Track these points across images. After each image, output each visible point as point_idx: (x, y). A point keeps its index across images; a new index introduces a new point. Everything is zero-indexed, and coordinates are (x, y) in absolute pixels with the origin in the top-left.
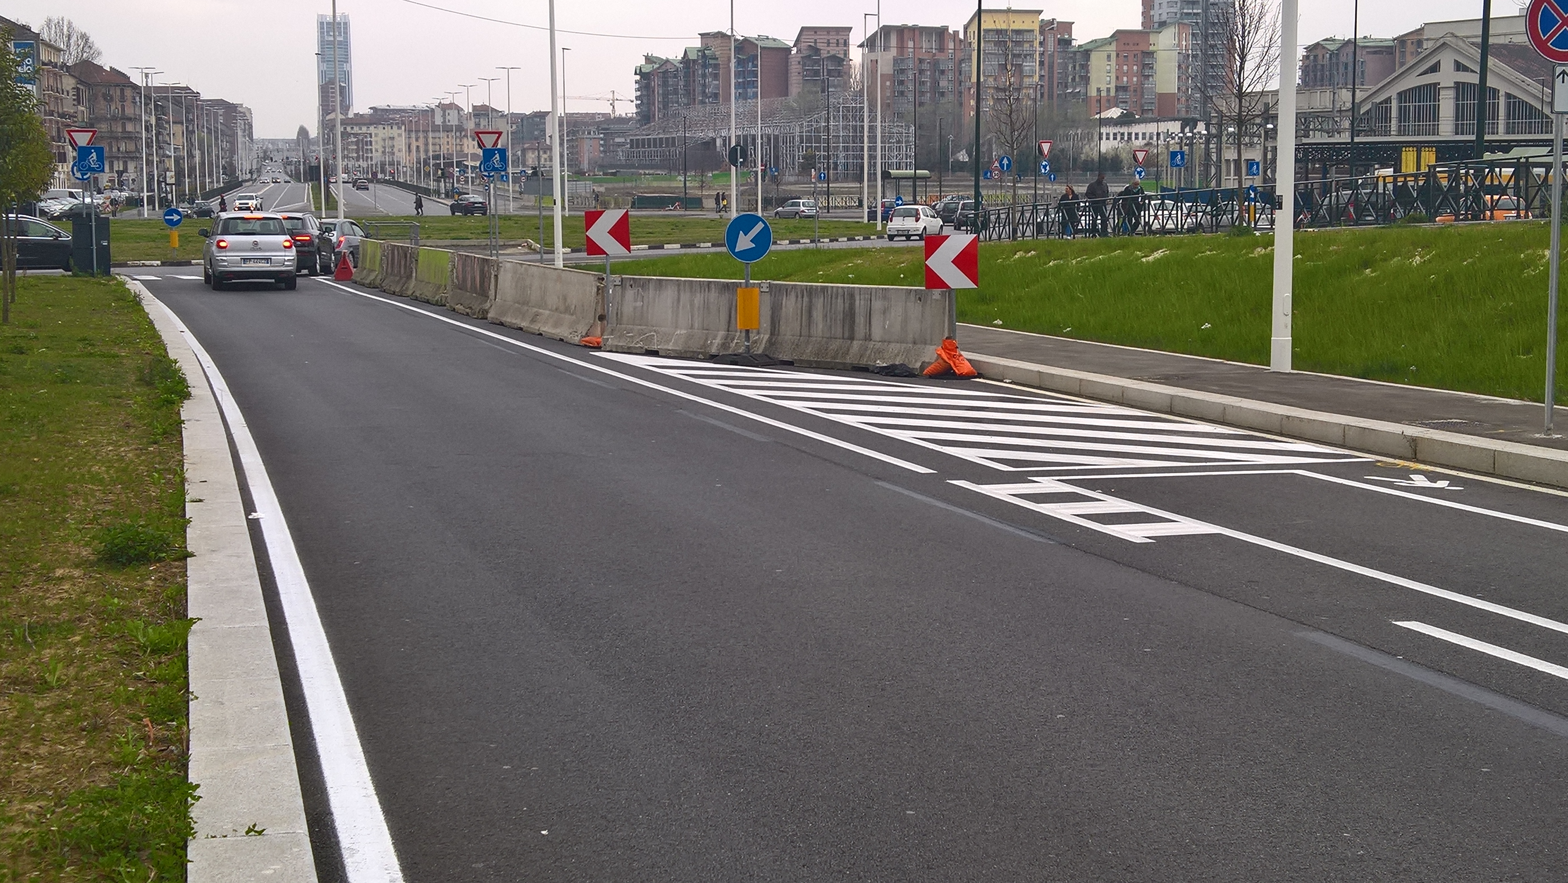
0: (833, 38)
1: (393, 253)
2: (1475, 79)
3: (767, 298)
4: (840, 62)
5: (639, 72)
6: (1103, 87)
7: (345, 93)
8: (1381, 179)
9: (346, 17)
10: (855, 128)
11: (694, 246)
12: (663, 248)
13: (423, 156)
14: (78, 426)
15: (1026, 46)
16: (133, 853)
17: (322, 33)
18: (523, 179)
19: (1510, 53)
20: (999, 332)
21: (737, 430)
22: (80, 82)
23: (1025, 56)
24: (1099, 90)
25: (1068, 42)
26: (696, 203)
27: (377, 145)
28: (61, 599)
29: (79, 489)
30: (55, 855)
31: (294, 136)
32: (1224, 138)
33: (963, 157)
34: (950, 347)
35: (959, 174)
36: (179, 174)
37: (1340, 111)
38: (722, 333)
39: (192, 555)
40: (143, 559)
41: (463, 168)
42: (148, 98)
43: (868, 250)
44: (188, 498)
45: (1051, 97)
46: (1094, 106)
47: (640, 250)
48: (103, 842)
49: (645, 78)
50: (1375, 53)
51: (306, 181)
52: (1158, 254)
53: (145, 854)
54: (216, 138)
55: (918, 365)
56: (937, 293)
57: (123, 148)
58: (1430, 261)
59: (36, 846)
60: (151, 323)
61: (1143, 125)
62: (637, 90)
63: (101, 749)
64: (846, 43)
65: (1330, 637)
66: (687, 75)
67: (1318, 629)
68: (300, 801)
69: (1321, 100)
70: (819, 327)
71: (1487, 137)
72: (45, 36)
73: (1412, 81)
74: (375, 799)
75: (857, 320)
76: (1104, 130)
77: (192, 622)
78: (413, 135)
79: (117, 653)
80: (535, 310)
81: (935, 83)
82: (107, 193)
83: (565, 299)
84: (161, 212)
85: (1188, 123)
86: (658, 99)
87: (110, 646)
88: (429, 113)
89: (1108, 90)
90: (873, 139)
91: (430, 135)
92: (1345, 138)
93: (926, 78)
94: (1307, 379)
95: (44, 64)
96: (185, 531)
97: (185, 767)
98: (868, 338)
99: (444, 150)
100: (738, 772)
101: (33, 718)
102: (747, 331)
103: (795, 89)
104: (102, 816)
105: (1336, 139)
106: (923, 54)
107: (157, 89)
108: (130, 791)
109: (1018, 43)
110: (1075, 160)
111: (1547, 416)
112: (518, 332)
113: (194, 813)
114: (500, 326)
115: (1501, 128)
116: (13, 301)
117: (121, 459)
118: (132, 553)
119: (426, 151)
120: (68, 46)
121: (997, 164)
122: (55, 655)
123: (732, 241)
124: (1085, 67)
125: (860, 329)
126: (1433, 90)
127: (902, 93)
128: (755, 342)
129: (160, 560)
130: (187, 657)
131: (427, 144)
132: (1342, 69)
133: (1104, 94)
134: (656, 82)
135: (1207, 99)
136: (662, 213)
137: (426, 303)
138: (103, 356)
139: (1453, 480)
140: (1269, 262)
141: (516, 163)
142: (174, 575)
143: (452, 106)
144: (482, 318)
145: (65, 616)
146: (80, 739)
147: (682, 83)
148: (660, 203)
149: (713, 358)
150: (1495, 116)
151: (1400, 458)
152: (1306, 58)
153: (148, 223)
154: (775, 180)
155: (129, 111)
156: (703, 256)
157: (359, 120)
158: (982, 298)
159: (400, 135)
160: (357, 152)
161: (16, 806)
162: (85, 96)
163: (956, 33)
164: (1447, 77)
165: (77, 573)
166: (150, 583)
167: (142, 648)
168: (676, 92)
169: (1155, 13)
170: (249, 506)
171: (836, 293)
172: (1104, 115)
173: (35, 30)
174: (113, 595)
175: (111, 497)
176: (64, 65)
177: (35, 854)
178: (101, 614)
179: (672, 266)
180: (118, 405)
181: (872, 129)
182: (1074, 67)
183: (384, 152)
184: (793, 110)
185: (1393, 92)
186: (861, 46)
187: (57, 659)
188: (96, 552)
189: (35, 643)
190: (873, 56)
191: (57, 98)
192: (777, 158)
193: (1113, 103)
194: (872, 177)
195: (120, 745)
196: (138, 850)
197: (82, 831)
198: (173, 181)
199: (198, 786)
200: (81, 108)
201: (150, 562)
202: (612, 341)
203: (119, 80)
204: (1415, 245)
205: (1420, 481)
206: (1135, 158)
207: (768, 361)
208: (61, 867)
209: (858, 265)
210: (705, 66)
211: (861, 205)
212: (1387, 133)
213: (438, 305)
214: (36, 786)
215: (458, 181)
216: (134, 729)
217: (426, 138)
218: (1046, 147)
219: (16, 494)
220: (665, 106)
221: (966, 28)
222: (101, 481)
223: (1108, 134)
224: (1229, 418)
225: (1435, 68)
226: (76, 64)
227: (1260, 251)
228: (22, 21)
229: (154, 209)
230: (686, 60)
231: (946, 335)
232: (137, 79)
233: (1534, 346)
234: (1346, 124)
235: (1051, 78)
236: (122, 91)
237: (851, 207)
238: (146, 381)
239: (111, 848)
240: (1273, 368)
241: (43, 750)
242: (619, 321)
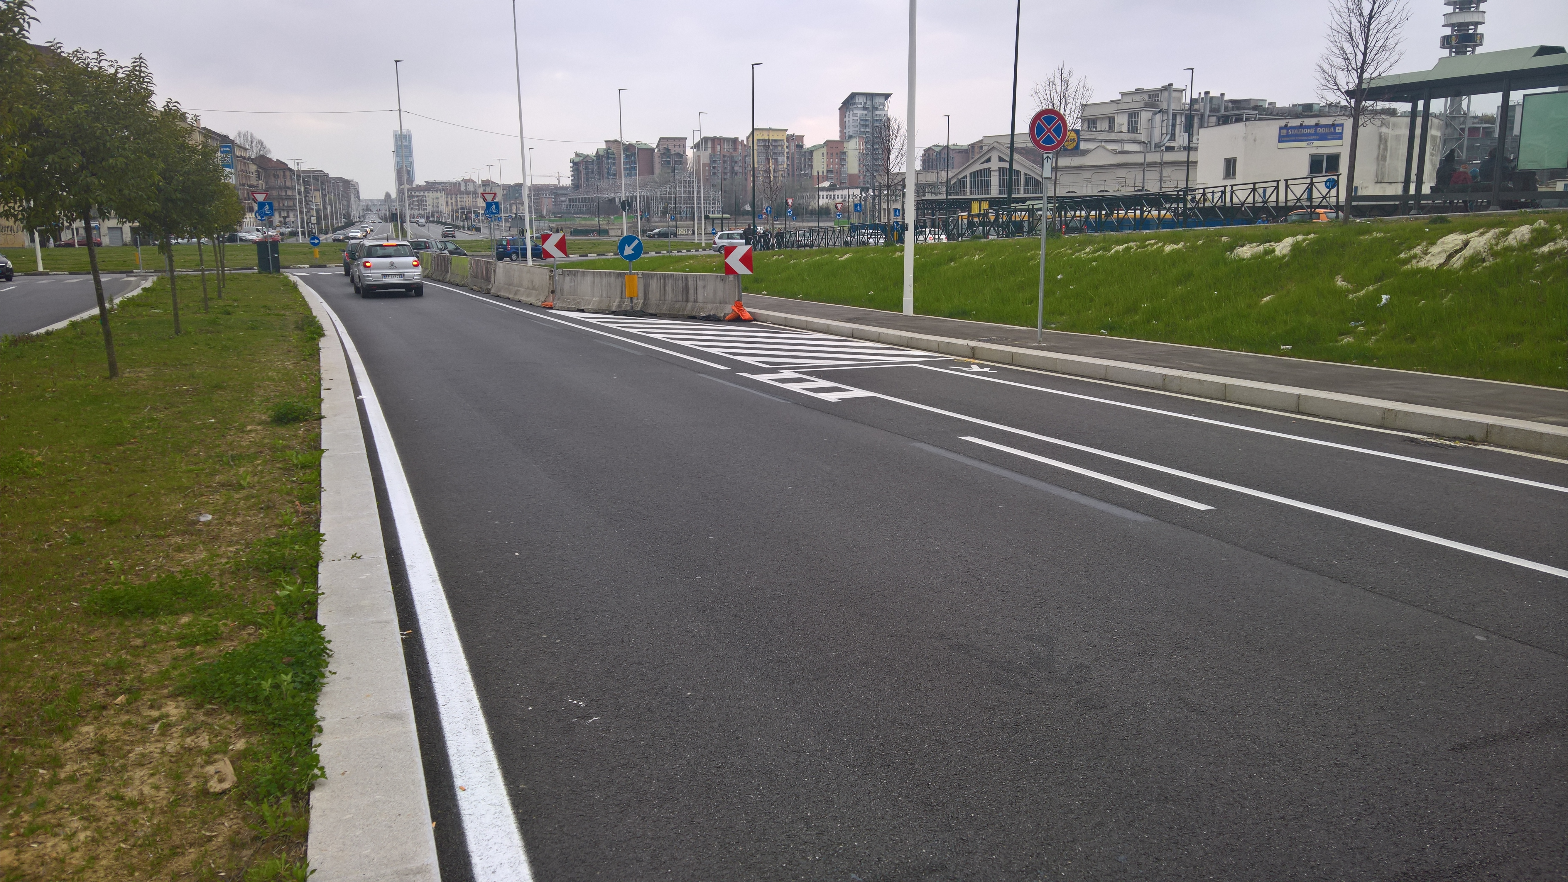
0: (677, 143)
1: (438, 260)
2: (1007, 165)
3: (642, 281)
4: (681, 156)
5: (572, 161)
6: (820, 170)
7: (410, 173)
8: (960, 217)
9: (409, 132)
10: (690, 192)
11: (604, 255)
12: (587, 256)
13: (455, 208)
14: (261, 352)
15: (780, 148)
16: (288, 570)
17: (396, 141)
18: (510, 220)
19: (1024, 152)
20: (764, 297)
21: (626, 350)
22: (259, 167)
23: (780, 153)
24: (818, 172)
25: (802, 146)
26: (606, 232)
27: (429, 202)
28: (250, 442)
29: (261, 384)
30: (244, 572)
31: (383, 197)
32: (882, 197)
33: (748, 207)
34: (739, 305)
35: (746, 217)
36: (319, 218)
37: (941, 183)
38: (618, 300)
39: (324, 417)
40: (296, 419)
41: (477, 215)
42: (298, 176)
43: (697, 256)
44: (322, 388)
45: (793, 175)
46: (816, 180)
47: (574, 257)
48: (271, 565)
49: (576, 165)
50: (959, 152)
51: (390, 222)
52: (847, 256)
53: (295, 571)
54: (339, 199)
55: (722, 315)
56: (731, 277)
57: (286, 204)
58: (983, 258)
59: (233, 568)
60: (303, 298)
61: (841, 191)
62: (572, 171)
63: (272, 519)
64: (684, 146)
65: (926, 445)
66: (599, 164)
67: (921, 441)
68: (382, 541)
69: (931, 177)
70: (670, 296)
71: (1013, 196)
72: (237, 141)
73: (977, 167)
74: (425, 541)
75: (690, 292)
76: (821, 193)
77: (323, 451)
78: (449, 196)
79: (281, 469)
80: (516, 288)
81: (732, 168)
82: (278, 229)
83: (532, 282)
84: (309, 239)
85: (864, 189)
86: (583, 176)
87: (278, 465)
88: (457, 185)
89: (823, 172)
90: (699, 198)
91: (458, 196)
92: (944, 196)
93: (727, 165)
94: (921, 319)
95: (238, 157)
96: (321, 405)
97: (319, 526)
98: (696, 301)
99: (467, 204)
100: (622, 520)
101: (233, 504)
102: (631, 298)
103: (657, 171)
104: (270, 552)
105: (939, 197)
106: (725, 152)
107: (304, 172)
108: (287, 539)
109: (776, 147)
110: (806, 209)
111: (1039, 334)
112: (508, 300)
113: (323, 549)
114: (497, 297)
115: (1022, 191)
116: (224, 287)
117: (285, 368)
118: (290, 417)
119: (457, 205)
120: (251, 147)
121: (765, 211)
122: (247, 471)
123: (622, 249)
124: (811, 159)
125: (692, 297)
126: (988, 171)
127: (715, 174)
128: (636, 304)
129: (306, 420)
130: (320, 470)
131: (457, 202)
132: (942, 161)
133: (820, 174)
134: (582, 167)
135: (873, 177)
136: (587, 238)
137: (457, 285)
138: (276, 315)
139: (992, 368)
140: (902, 258)
141: (506, 211)
142: (314, 428)
143: (470, 181)
144: (487, 293)
145: (252, 450)
146: (260, 513)
147: (596, 168)
148: (586, 232)
149: (613, 313)
150: (1019, 185)
151: (966, 357)
152: (924, 155)
153: (301, 245)
154: (648, 220)
155: (289, 184)
156: (608, 260)
157: (419, 188)
158: (757, 281)
159: (441, 196)
160: (418, 206)
161: (223, 549)
162: (262, 175)
163: (743, 141)
164: (995, 165)
165: (259, 428)
166: (301, 432)
167: (296, 466)
168: (593, 173)
169: (846, 131)
170: (357, 391)
171: (677, 278)
172: (821, 185)
173: (232, 138)
174: (279, 439)
175: (279, 388)
176: (249, 158)
177: (233, 573)
178: (273, 449)
179: (592, 264)
180: (284, 341)
181: (699, 192)
182: (805, 160)
183: (433, 206)
184: (657, 182)
185: (967, 173)
186: (692, 148)
187: (247, 473)
188: (270, 417)
189: (235, 465)
190: (698, 153)
191: (246, 176)
192: (648, 208)
193: (825, 179)
194: (699, 219)
195: (282, 516)
196: (291, 569)
197: (259, 560)
198: (315, 222)
199: (324, 534)
200: (260, 182)
201: (301, 421)
202: (558, 304)
203: (282, 167)
204: (976, 250)
205: (975, 368)
206: (836, 208)
207: (643, 314)
208: (248, 579)
209: (690, 264)
210: (608, 158)
211: (694, 233)
212: (965, 194)
213: (463, 287)
214: (235, 539)
215: (475, 221)
216: (290, 507)
217: (456, 198)
218: (790, 202)
219: (225, 388)
220: (587, 180)
221: (748, 138)
222: (274, 380)
223: (823, 196)
224: (881, 339)
225: (989, 160)
226: (256, 158)
227: (898, 254)
228: (224, 133)
229: (305, 237)
230: (598, 155)
231: (737, 299)
232: (292, 165)
233: (1033, 300)
234: (944, 189)
235: (793, 165)
236: (284, 173)
237: (688, 234)
238: (299, 328)
239: (275, 568)
240: (904, 313)
241: (239, 520)
242: (562, 294)
